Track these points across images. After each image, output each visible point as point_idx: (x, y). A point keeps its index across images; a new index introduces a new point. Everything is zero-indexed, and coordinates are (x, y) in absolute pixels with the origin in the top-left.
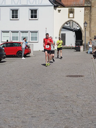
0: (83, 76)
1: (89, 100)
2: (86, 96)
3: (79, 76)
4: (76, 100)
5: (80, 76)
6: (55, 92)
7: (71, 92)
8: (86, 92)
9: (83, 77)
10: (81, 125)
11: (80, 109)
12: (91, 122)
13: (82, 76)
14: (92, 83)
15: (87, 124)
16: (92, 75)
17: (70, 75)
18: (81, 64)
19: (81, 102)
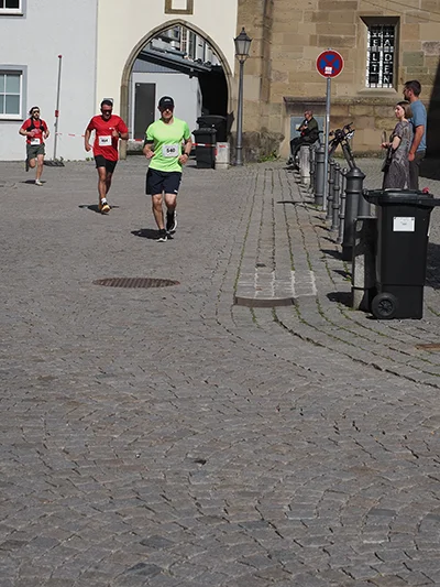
0: (173, 283)
1: (146, 397)
2: (139, 379)
3: (155, 280)
4: (84, 395)
5: (159, 283)
6: (3, 357)
7: (82, 355)
8: (149, 356)
9: (173, 287)
10: (50, 514)
11: (84, 437)
12: (102, 502)
13: (169, 283)
14: (198, 317)
15: (79, 511)
16: (219, 276)
17: (116, 276)
18: (189, 228)
19: (101, 405)
